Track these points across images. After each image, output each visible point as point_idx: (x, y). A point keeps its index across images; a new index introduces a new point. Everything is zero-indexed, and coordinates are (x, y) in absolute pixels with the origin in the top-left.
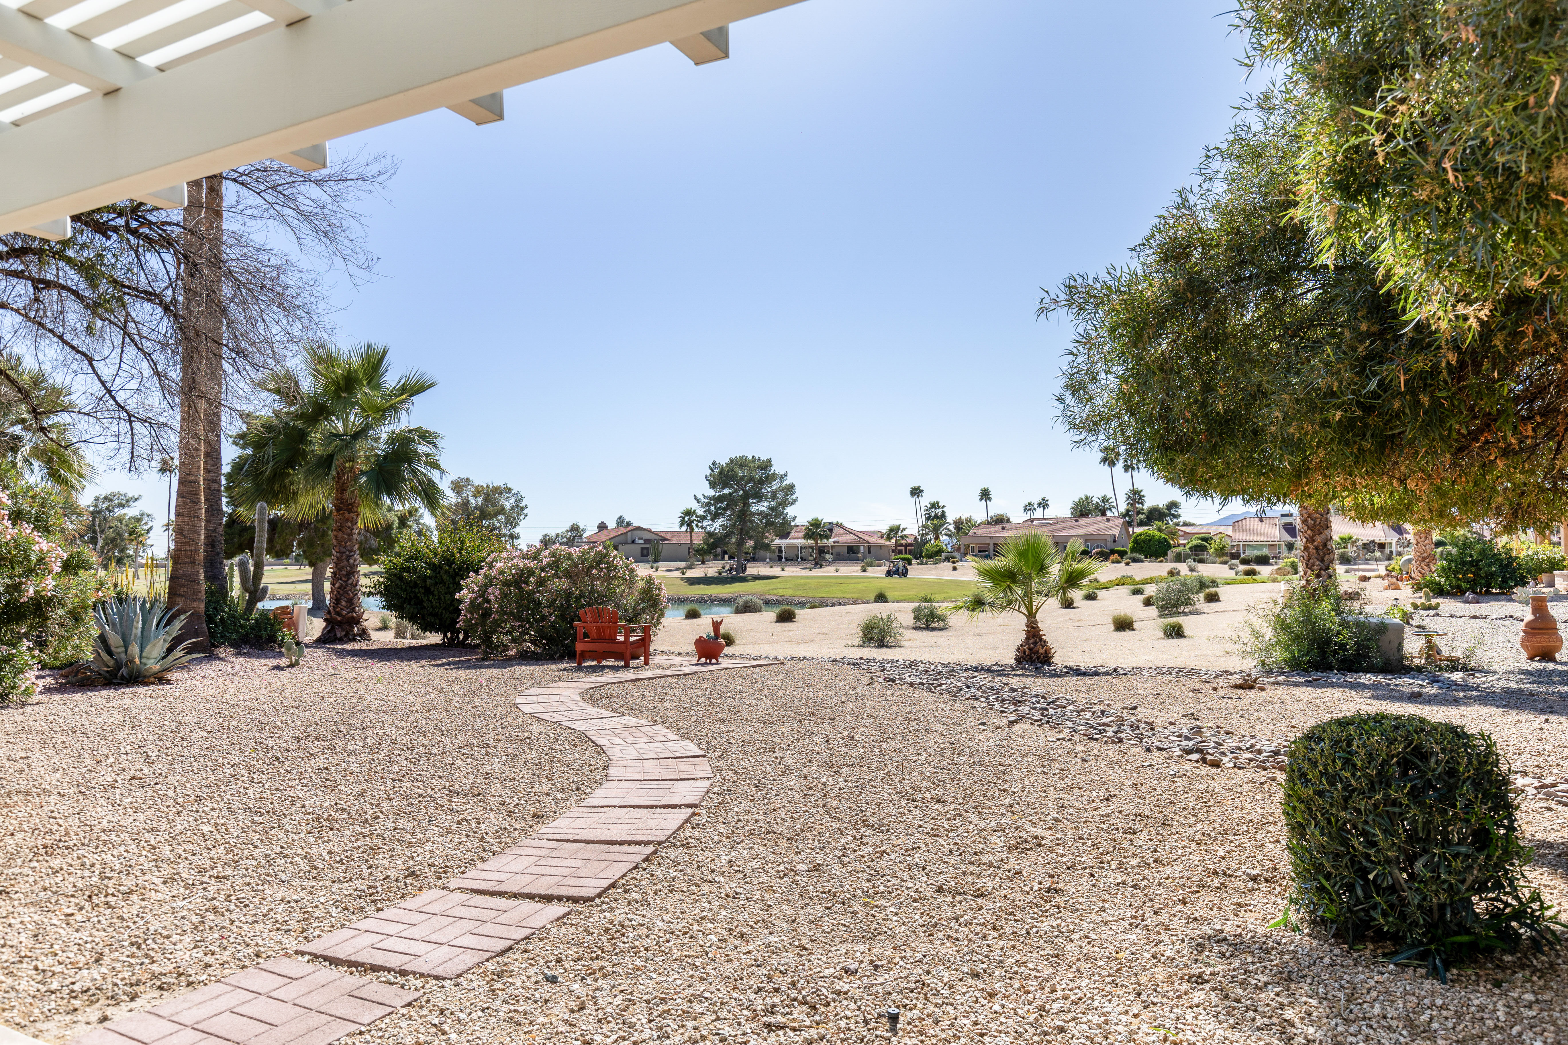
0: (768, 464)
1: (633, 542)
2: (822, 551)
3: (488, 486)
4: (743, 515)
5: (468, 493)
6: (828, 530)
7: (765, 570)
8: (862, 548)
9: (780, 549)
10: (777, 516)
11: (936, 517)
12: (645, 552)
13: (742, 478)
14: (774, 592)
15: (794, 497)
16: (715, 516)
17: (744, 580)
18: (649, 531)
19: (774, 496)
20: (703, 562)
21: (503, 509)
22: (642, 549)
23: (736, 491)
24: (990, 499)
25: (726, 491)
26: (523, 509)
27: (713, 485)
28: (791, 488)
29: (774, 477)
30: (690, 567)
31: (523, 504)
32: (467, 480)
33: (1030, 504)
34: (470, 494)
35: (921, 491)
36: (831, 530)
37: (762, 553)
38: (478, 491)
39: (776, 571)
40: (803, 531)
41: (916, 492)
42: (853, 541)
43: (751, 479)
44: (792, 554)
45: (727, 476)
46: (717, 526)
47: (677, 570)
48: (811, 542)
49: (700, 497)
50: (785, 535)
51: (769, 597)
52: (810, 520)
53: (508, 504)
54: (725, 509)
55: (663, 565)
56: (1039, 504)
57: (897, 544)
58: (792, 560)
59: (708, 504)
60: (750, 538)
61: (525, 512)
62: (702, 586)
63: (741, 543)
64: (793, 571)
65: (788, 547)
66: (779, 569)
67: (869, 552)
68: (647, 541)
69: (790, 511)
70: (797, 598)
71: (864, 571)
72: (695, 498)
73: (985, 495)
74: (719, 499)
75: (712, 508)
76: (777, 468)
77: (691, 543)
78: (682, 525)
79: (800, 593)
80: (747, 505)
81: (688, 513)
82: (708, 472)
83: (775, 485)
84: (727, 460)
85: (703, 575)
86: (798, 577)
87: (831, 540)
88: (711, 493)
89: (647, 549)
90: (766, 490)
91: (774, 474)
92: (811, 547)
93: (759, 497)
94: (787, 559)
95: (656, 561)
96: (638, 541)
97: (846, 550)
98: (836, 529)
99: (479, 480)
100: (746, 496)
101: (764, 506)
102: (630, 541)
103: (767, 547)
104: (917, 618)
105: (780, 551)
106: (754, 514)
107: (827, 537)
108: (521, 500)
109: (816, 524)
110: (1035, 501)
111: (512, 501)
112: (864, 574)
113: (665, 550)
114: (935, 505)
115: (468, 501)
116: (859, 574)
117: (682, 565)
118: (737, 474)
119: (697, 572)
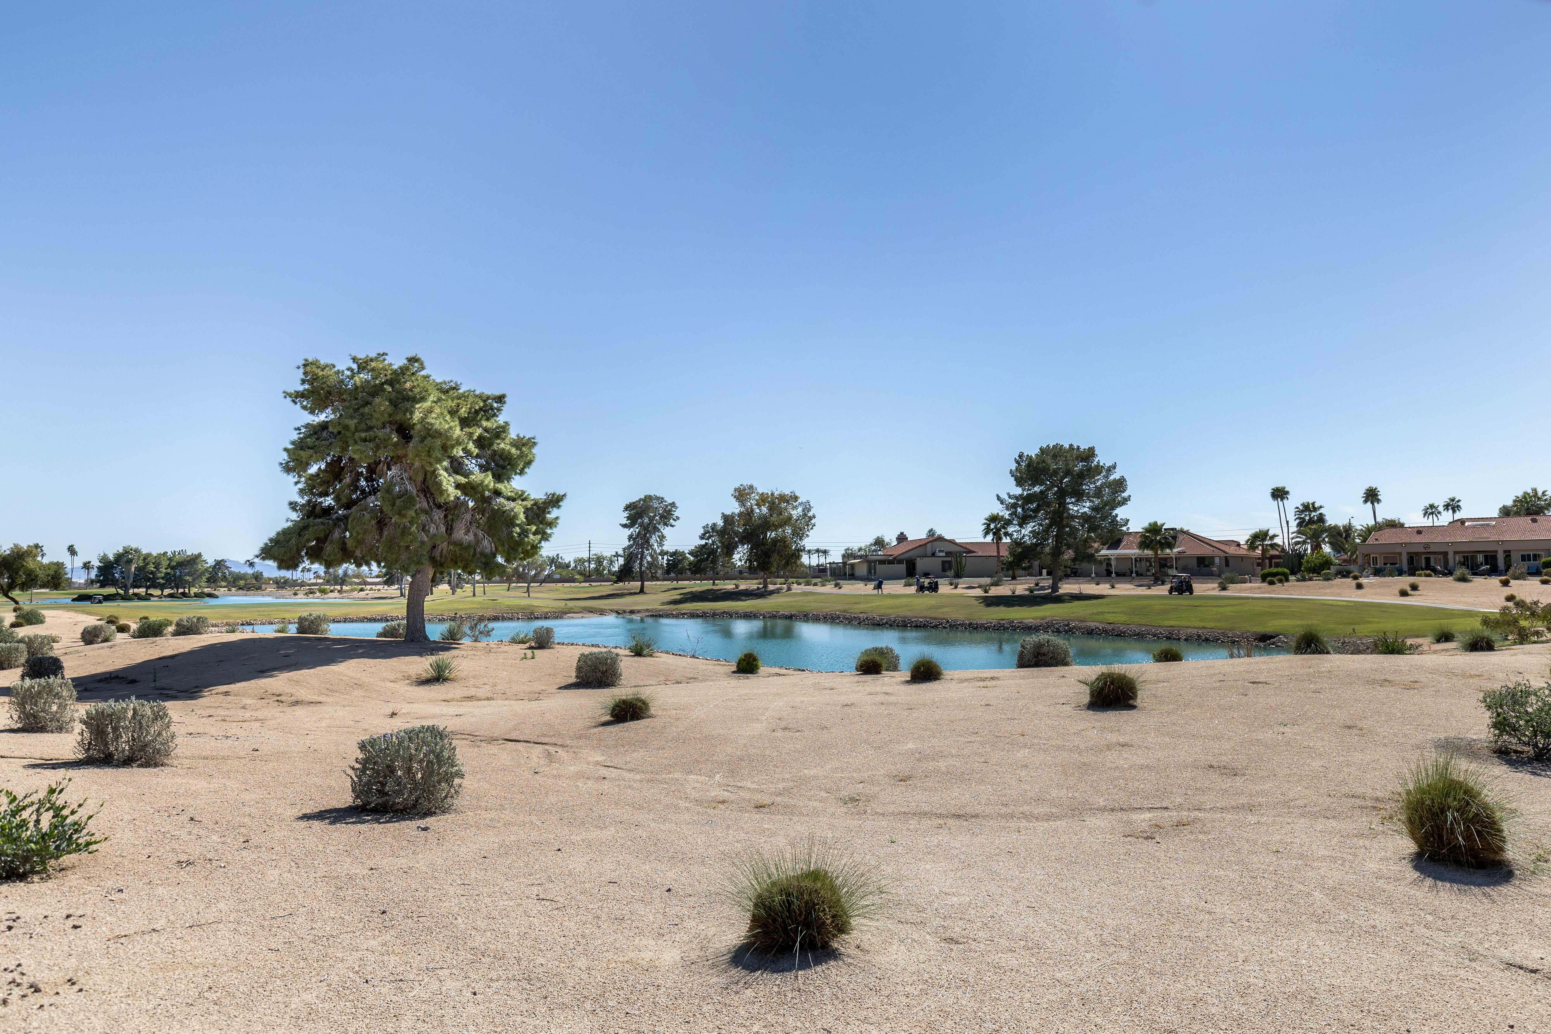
0: (1090, 453)
1: (933, 555)
2: (1164, 563)
3: (772, 494)
4: (1059, 518)
5: (752, 502)
6: (1173, 537)
7: (1089, 588)
8: (1217, 560)
9: (1108, 561)
10: (1103, 518)
11: (1311, 522)
12: (947, 566)
13: (1056, 472)
14: (1100, 617)
15: (1125, 495)
16: (1023, 522)
17: (1059, 599)
18: (952, 542)
19: (1098, 493)
20: (1014, 578)
21: (790, 517)
22: (943, 562)
23: (1048, 489)
24: (1378, 501)
25: (1037, 489)
26: (810, 519)
27: (1019, 482)
28: (1120, 484)
29: (1098, 469)
30: (996, 584)
31: (810, 514)
32: (751, 487)
33: (1432, 506)
34: (753, 502)
35: (1287, 493)
36: (1174, 538)
37: (1085, 566)
38: (763, 499)
39: (1103, 589)
40: (1138, 540)
41: (1279, 494)
42: (1206, 551)
43: (1068, 473)
44: (1124, 568)
45: (1036, 469)
46: (1026, 532)
47: (979, 587)
48: (1148, 552)
49: (1004, 496)
50: (1115, 544)
51: (1093, 625)
52: (1146, 525)
53: (796, 513)
54: (1036, 511)
55: (964, 582)
56: (1447, 507)
57: (1264, 556)
58: (1124, 575)
59: (1014, 506)
60: (1069, 547)
61: (812, 522)
62: (1002, 608)
63: (1057, 552)
64: (1125, 589)
65: (1119, 559)
66: (1108, 586)
67: (1227, 564)
68: (948, 554)
69: (1121, 513)
70: (1134, 628)
71: (1224, 589)
72: (998, 498)
73: (1372, 496)
74: (1028, 499)
75: (1019, 510)
76: (1103, 459)
77: (998, 556)
78: (986, 534)
79: (1136, 619)
80: (1063, 505)
81: (993, 519)
82: (1014, 466)
83: (1100, 480)
84: (1037, 451)
85: (1009, 593)
86: (1134, 596)
87: (1175, 550)
88: (1018, 491)
89: (950, 562)
90: (1089, 487)
91: (1098, 466)
92: (1148, 560)
93: (1080, 496)
94: (1118, 574)
95: (958, 576)
96: (938, 554)
97: (1195, 562)
98: (1181, 537)
99: (764, 487)
100: (1062, 495)
101: (1085, 507)
102: (929, 553)
103: (1091, 558)
104: (1501, 725)
105: (1109, 565)
106: (1073, 517)
107: (1170, 546)
108: (809, 510)
109: (1154, 529)
110: (1440, 503)
111: (800, 509)
112: (1224, 593)
113: (969, 563)
114: (1307, 508)
115: (752, 510)
116: (1217, 593)
117: (988, 580)
118: (1049, 466)
119: (1003, 590)
